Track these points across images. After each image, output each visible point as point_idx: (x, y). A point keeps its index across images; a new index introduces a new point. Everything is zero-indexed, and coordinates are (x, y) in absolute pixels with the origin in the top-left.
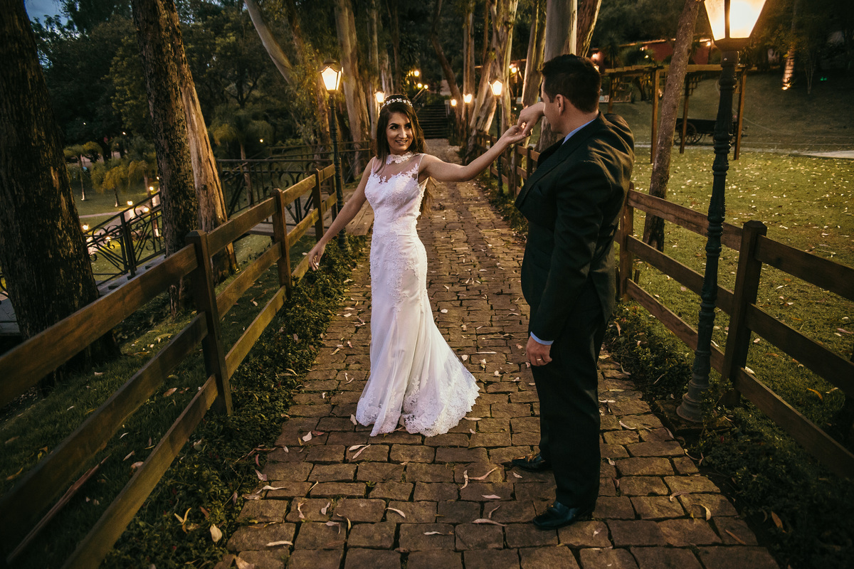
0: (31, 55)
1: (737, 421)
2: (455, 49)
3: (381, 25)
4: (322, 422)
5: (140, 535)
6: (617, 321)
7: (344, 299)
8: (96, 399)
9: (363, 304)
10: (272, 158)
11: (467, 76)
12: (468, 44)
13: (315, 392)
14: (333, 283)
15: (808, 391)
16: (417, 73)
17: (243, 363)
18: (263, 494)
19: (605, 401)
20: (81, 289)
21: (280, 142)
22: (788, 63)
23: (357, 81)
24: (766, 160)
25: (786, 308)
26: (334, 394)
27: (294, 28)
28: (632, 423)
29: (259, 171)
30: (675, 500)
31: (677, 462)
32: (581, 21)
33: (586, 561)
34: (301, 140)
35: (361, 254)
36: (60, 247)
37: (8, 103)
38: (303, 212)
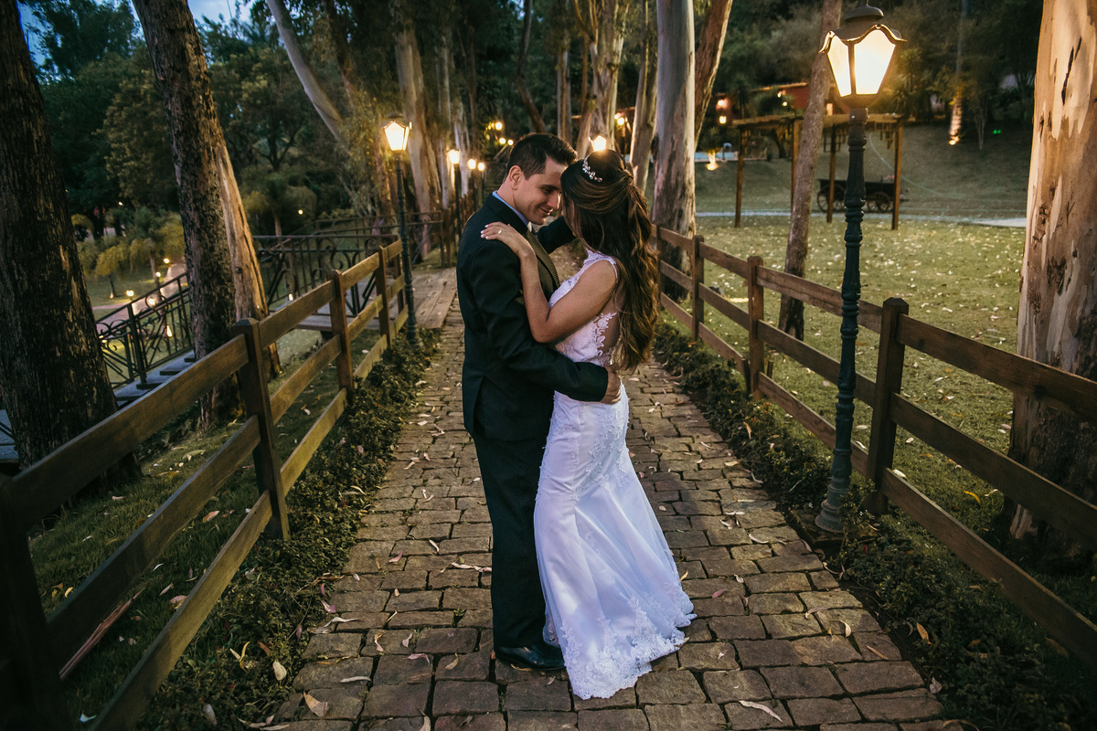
0: (37, 112)
1: (884, 529)
2: (546, 95)
3: (454, 66)
4: (399, 545)
5: (191, 673)
6: (747, 421)
7: (417, 404)
8: (118, 528)
9: (441, 410)
10: (318, 234)
11: (561, 128)
12: (563, 89)
13: (387, 512)
14: (403, 385)
15: (965, 495)
16: (499, 126)
17: (299, 479)
18: (333, 627)
19: (733, 514)
20: (95, 394)
21: (324, 213)
22: (954, 112)
23: (424, 136)
24: (931, 230)
25: (945, 402)
26: (411, 514)
27: (345, 72)
28: (763, 536)
29: (306, 249)
30: (812, 617)
31: (815, 576)
32: (701, 63)
33: (711, 685)
34: (352, 211)
35: (435, 351)
36: (70, 343)
37: (10, 168)
38: (362, 300)
